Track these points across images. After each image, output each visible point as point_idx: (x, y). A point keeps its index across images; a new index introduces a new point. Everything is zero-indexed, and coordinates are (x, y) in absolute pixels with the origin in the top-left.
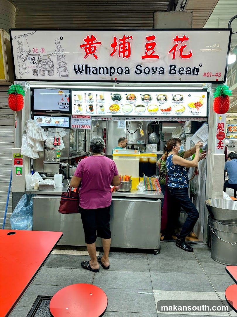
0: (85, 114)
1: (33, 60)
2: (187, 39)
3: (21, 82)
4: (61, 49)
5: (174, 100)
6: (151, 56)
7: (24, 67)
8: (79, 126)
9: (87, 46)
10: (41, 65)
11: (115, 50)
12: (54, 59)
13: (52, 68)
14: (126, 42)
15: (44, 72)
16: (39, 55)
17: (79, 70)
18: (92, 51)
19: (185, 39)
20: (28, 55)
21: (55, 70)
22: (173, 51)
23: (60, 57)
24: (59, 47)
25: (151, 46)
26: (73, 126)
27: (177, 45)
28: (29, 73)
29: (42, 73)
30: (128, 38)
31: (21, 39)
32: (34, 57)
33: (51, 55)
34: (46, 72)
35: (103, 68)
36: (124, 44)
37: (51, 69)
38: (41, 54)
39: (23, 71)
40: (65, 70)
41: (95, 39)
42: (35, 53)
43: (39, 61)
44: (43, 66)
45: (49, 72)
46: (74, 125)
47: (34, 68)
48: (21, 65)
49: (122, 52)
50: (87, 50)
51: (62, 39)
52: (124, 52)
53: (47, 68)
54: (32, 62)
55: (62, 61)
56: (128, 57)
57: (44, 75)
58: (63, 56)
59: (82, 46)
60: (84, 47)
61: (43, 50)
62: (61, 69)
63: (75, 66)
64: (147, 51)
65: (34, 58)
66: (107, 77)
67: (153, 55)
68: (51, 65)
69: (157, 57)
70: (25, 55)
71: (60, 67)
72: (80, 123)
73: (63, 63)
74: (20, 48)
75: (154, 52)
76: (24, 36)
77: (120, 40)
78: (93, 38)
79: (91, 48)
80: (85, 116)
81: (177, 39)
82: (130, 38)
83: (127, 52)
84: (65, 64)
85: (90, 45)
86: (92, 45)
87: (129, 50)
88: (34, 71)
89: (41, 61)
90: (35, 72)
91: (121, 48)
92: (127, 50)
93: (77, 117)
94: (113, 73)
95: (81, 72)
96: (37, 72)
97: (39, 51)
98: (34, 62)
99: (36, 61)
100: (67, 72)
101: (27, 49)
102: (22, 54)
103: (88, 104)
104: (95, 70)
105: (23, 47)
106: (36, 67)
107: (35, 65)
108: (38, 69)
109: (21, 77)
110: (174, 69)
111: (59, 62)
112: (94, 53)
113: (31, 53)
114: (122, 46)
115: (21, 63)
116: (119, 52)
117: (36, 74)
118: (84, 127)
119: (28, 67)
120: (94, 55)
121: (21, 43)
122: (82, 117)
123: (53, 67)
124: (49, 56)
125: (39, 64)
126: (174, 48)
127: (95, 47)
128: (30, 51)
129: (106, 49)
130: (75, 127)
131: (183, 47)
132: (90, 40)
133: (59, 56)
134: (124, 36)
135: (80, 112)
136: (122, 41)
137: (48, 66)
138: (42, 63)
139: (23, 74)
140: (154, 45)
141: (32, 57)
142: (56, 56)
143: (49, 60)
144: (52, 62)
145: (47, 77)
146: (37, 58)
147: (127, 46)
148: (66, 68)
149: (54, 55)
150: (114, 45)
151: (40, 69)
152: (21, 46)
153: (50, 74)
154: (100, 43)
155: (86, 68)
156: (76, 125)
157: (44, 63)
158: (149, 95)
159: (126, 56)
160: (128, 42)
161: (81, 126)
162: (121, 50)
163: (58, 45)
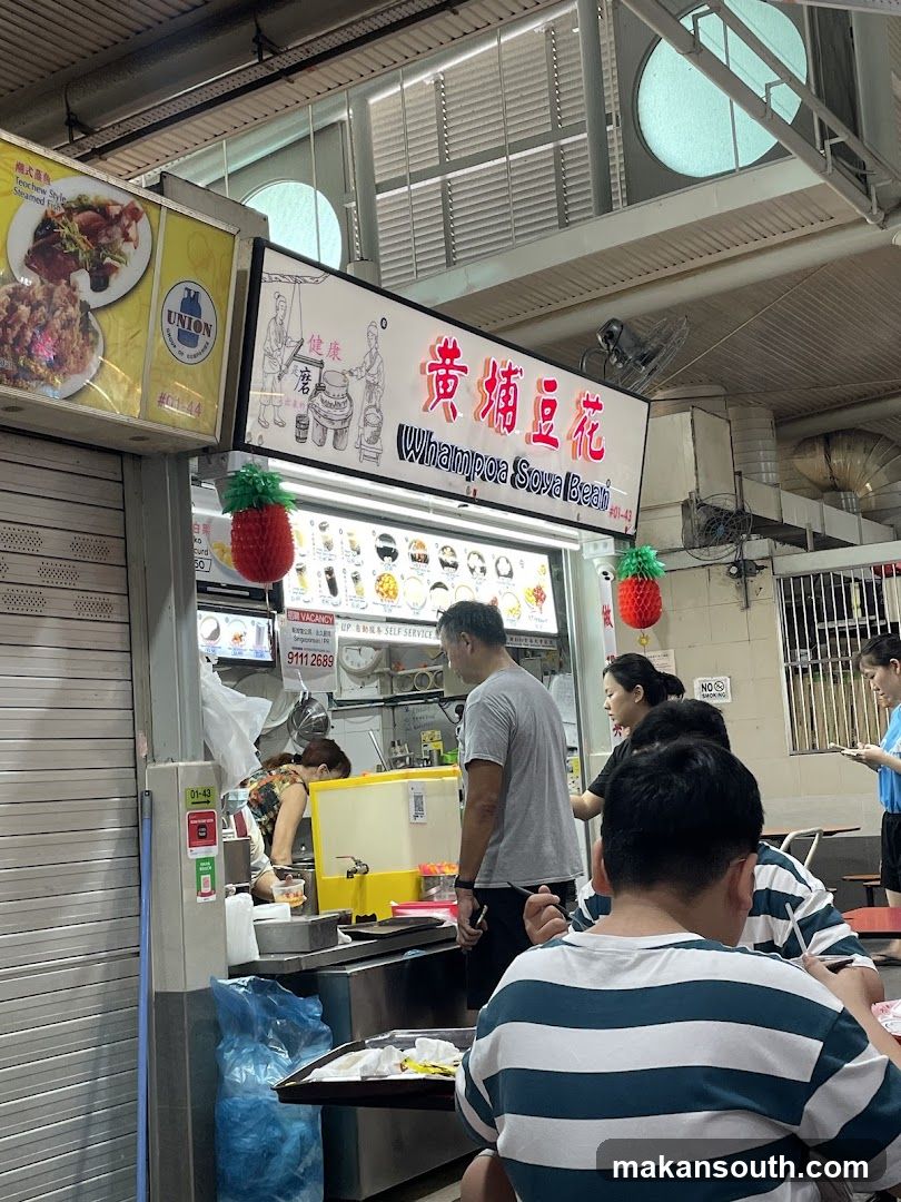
0: (316, 606)
1: (305, 377)
2: (600, 407)
3: (258, 459)
4: (378, 360)
5: (499, 575)
6: (547, 439)
7: (277, 401)
8: (307, 656)
9: (441, 372)
10: (321, 405)
11: (490, 403)
13: (346, 425)
14: (512, 384)
15: (325, 429)
16: (321, 364)
17: (414, 446)
18: (448, 390)
19: (597, 406)
20: (295, 356)
22: (580, 432)
23: (371, 386)
24: (374, 351)
25: (549, 410)
26: (290, 656)
27: (586, 419)
28: (283, 425)
29: (319, 433)
30: (516, 371)
31: (286, 289)
32: (310, 368)
33: (351, 373)
34: (330, 436)
35: (462, 453)
36: (508, 387)
37: (343, 426)
38: (328, 364)
40: (376, 437)
41: (458, 354)
42: (314, 356)
43: (320, 388)
44: (326, 409)
45: (336, 434)
46: (295, 652)
47: (301, 412)
49: (501, 411)
50: (441, 383)
52: (505, 412)
53: (334, 417)
54: (301, 385)
55: (373, 404)
56: (510, 428)
57: (321, 444)
58: (379, 389)
59: (431, 367)
60: (436, 372)
61: (335, 349)
62: (369, 431)
63: (401, 427)
64: (542, 422)
65: (307, 373)
66: (458, 483)
67: (550, 435)
68: (347, 410)
69: (554, 443)
71: (366, 423)
72: (308, 645)
74: (278, 320)
75: (552, 427)
76: (297, 280)
77: (504, 374)
78: (456, 351)
79: (449, 381)
80: (321, 614)
81: (587, 403)
82: (519, 374)
83: (511, 413)
85: (447, 368)
86: (451, 372)
87: (513, 409)
88: (299, 420)
89: (324, 389)
90: (301, 427)
91: (500, 399)
92: (510, 409)
93: (301, 620)
94: (478, 474)
95: (416, 456)
96: (307, 427)
97: (324, 350)
98: (305, 389)
99: (312, 386)
100: (378, 445)
101: (295, 332)
102: (280, 345)
103: (322, 567)
104: (445, 455)
105: (285, 322)
106: (306, 408)
107: (306, 399)
108: (311, 416)
109: (260, 437)
110: (576, 487)
111: (366, 404)
112: (452, 400)
113: (305, 351)
114: (504, 393)
116: (498, 410)
117: (301, 436)
118: (319, 662)
120: (452, 405)
121: (284, 305)
122: (312, 618)
123: (347, 419)
125: (317, 400)
126: (581, 427)
127: (456, 380)
128: (301, 343)
130: (295, 660)
131: (594, 427)
132: (448, 353)
133: (368, 384)
134: (510, 364)
136: (506, 379)
137: (338, 412)
138: (325, 398)
139: (266, 426)
140: (553, 405)
141: (303, 367)
143: (343, 391)
144: (350, 399)
145: (327, 453)
146: (314, 375)
147: (512, 397)
148: (379, 430)
149: (360, 376)
150: (490, 385)
151: (317, 417)
152: (281, 313)
153: (338, 445)
154: (464, 369)
155: (430, 443)
156: (300, 652)
157: (333, 401)
159: (508, 427)
160: (514, 385)
161: (311, 659)
162: (502, 405)
163: (373, 342)
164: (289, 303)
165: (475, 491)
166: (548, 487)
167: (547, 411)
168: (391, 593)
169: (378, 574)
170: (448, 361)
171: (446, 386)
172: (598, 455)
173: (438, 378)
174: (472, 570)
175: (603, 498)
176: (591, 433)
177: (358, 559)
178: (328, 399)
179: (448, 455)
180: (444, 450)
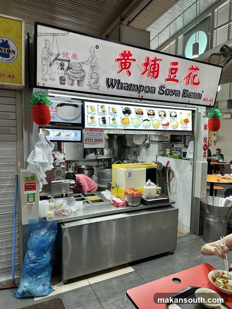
0: (97, 127)
1: (62, 65)
2: (198, 69)
3: (43, 90)
4: (96, 59)
5: (171, 116)
6: (173, 80)
7: (50, 73)
8: (92, 139)
9: (123, 61)
10: (70, 73)
11: (147, 70)
12: (87, 68)
13: (83, 79)
14: (157, 64)
15: (73, 81)
16: (69, 61)
17: (112, 84)
18: (127, 67)
19: (197, 69)
20: (56, 59)
21: (86, 81)
22: (189, 77)
23: (93, 67)
24: (93, 56)
25: (174, 71)
26: (86, 140)
27: (191, 73)
28: (54, 80)
29: (70, 82)
30: (159, 60)
31: (50, 38)
32: (63, 62)
33: (83, 63)
34: (76, 82)
35: (134, 85)
36: (154, 65)
37: (81, 79)
38: (72, 61)
39: (47, 77)
40: (97, 82)
41: (131, 55)
42: (65, 58)
43: (69, 68)
44: (73, 74)
45: (78, 82)
46: (87, 139)
47: (62, 76)
48: (46, 70)
49: (152, 72)
50: (123, 65)
51: (97, 48)
52: (153, 72)
53: (77, 77)
54: (60, 67)
55: (94, 72)
56: (156, 77)
57: (72, 85)
58: (97, 67)
59: (118, 60)
60: (120, 61)
61: (75, 56)
62: (93, 81)
63: (108, 79)
64: (171, 75)
65: (63, 64)
66: (135, 94)
67: (175, 78)
68: (82, 74)
69: (177, 81)
70: (53, 58)
71: (92, 78)
72: (93, 137)
73: (95, 74)
74: (47, 48)
75: (175, 76)
76: (54, 35)
77: (153, 61)
78: (130, 54)
79: (127, 64)
80: (99, 129)
81: (192, 69)
82: (160, 60)
83: (156, 73)
84: (97, 75)
85: (126, 60)
86: (127, 61)
87: (158, 71)
88: (61, 78)
89: (71, 68)
90: (62, 80)
91: (152, 69)
92: (156, 71)
93: (90, 131)
94: (142, 91)
95: (114, 87)
96: (65, 80)
97: (70, 56)
98: (62, 69)
99: (65, 67)
100: (98, 84)
101: (55, 51)
102: (49, 56)
103: (101, 117)
104: (126, 86)
105: (51, 48)
106: (64, 74)
107: (63, 72)
108: (66, 77)
109: (44, 84)
110: (187, 93)
111: (91, 72)
112: (128, 69)
113: (61, 57)
114: (153, 67)
115: (45, 67)
116: (150, 72)
117: (62, 83)
118: (97, 141)
119: (55, 73)
120: (129, 71)
121: (49, 43)
122: (95, 130)
123: (83, 77)
124: (81, 64)
125: (69, 72)
126: (189, 76)
127: (130, 63)
128: (59, 54)
129: (138, 66)
130: (88, 140)
131: (195, 76)
132: (126, 55)
133: (92, 66)
134: (156, 57)
135: (93, 125)
136: (154, 62)
137: (78, 75)
139: (46, 80)
140: (176, 69)
141: (61, 62)
142: (89, 66)
143: (80, 69)
144: (83, 71)
145: (75, 87)
146: (66, 64)
147: (157, 68)
148: (98, 80)
149: (87, 64)
150: (146, 64)
151: (69, 77)
152: (48, 46)
153: (80, 85)
154: (134, 60)
155: (119, 83)
156: (89, 139)
157: (75, 72)
158: (153, 111)
159: (155, 77)
160: (158, 64)
161: (94, 140)
162: (152, 70)
163: (93, 53)
164: (51, 43)
165: (142, 96)
166: (174, 94)
167: (173, 71)
168: (127, 123)
169: (122, 118)
170: (126, 58)
171: (125, 65)
172: (198, 84)
173: (121, 63)
174: (160, 116)
175: (199, 96)
176: (194, 78)
177: (115, 114)
178: (73, 71)
179: (128, 86)
180: (126, 85)
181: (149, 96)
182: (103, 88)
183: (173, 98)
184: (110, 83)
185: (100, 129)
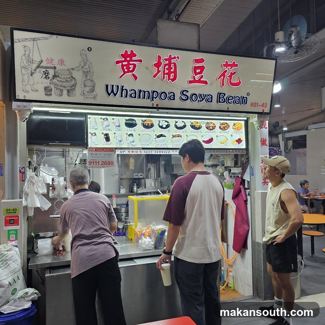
1: (46, 74)
2: (237, 65)
3: (25, 104)
4: (88, 63)
6: (199, 81)
7: (31, 83)
8: (99, 162)
9: (124, 63)
10: (57, 82)
11: (159, 71)
12: (78, 75)
13: (74, 87)
14: (173, 63)
15: (62, 91)
16: (55, 68)
17: (112, 91)
18: (130, 70)
19: (234, 65)
20: (38, 67)
21: (78, 90)
22: (223, 77)
23: (86, 73)
24: (85, 60)
25: (200, 70)
26: (90, 162)
27: (226, 71)
29: (58, 92)
30: (175, 58)
31: (29, 44)
32: (47, 70)
33: (73, 69)
34: (65, 92)
35: (145, 92)
36: (169, 64)
37: (72, 88)
38: (59, 67)
39: (28, 88)
40: (92, 90)
41: (135, 55)
42: (50, 65)
43: (55, 76)
44: (60, 83)
45: (68, 91)
46: (92, 161)
47: (47, 86)
48: (26, 80)
49: (167, 74)
50: (125, 67)
51: (90, 51)
52: (169, 74)
53: (66, 86)
54: (44, 76)
55: (88, 79)
56: (174, 79)
57: (61, 95)
58: (91, 73)
59: (118, 62)
60: (121, 64)
61: (62, 62)
62: (87, 89)
63: (107, 86)
64: (195, 75)
65: (47, 72)
66: (147, 102)
67: (201, 80)
68: (73, 83)
69: (206, 83)
70: (34, 66)
71: (85, 86)
72: (99, 159)
73: (89, 81)
74: (26, 55)
75: (202, 77)
76: (34, 39)
77: (166, 60)
78: (133, 54)
79: (130, 66)
80: (107, 149)
81: (226, 65)
82: (177, 58)
83: (173, 74)
84: (92, 82)
85: (128, 61)
86: (131, 63)
87: (175, 72)
88: (46, 89)
89: (58, 76)
90: (48, 91)
91: (166, 69)
92: (172, 72)
93: (96, 151)
94: (156, 98)
95: (115, 95)
96: (51, 90)
97: (55, 63)
98: (47, 77)
99: (51, 76)
100: (94, 93)
101: (37, 59)
102: (29, 64)
105: (31, 55)
106: (49, 84)
107: (48, 81)
108: (52, 86)
109: (25, 96)
110: (223, 97)
111: (84, 79)
112: (133, 73)
113: (44, 64)
114: (167, 67)
115: (26, 77)
116: (164, 74)
117: (48, 94)
118: (106, 164)
119: (38, 83)
120: (133, 75)
121: (29, 49)
122: (102, 150)
123: (75, 85)
124: (71, 70)
125: (55, 81)
126: (223, 75)
127: (135, 66)
128: (42, 61)
129: (147, 68)
130: (92, 163)
131: (232, 74)
132: (128, 56)
133: (84, 72)
134: (170, 55)
136: (168, 61)
137: (68, 84)
138: (58, 79)
139: (27, 92)
140: (202, 68)
141: (44, 70)
142: (81, 72)
143: (70, 76)
144: (74, 78)
145: (65, 98)
146: (51, 72)
147: (173, 68)
148: (94, 87)
149: (78, 70)
150: (158, 65)
151: (56, 86)
152: (27, 52)
153: (71, 95)
154: (140, 61)
155: (122, 90)
156: (95, 161)
157: (63, 80)
159: (171, 79)
160: (175, 64)
162: (167, 71)
163: (84, 57)
164: (31, 48)
165: (157, 105)
166: (203, 99)
167: (198, 71)
170: (128, 59)
171: (128, 68)
173: (123, 66)
175: (243, 100)
176: (230, 77)
178: (61, 80)
179: (135, 93)
180: (133, 92)
181: (167, 103)
182: (102, 97)
183: (203, 105)
184: (110, 91)
185: (109, 149)
